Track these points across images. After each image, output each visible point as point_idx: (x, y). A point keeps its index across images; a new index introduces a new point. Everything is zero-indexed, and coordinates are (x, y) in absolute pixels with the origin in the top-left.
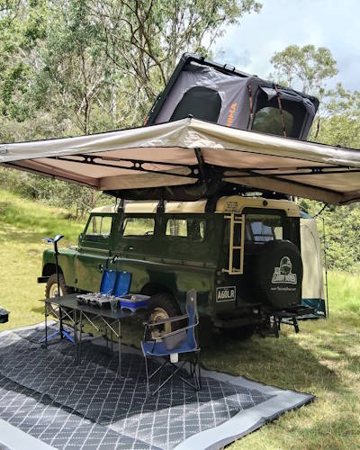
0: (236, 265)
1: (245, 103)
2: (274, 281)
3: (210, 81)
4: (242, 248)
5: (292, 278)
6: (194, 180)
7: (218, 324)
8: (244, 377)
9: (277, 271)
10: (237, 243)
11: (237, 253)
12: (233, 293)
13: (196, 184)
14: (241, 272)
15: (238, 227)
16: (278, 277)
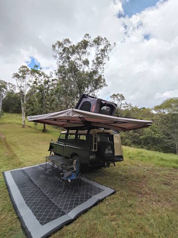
0: (95, 148)
1: (97, 105)
2: (106, 153)
3: (88, 100)
4: (97, 144)
5: (111, 152)
6: (84, 125)
7: (90, 166)
8: (97, 182)
9: (107, 150)
10: (95, 142)
11: (95, 145)
12: (95, 156)
13: (85, 126)
14: (96, 150)
15: (96, 138)
16: (107, 152)
